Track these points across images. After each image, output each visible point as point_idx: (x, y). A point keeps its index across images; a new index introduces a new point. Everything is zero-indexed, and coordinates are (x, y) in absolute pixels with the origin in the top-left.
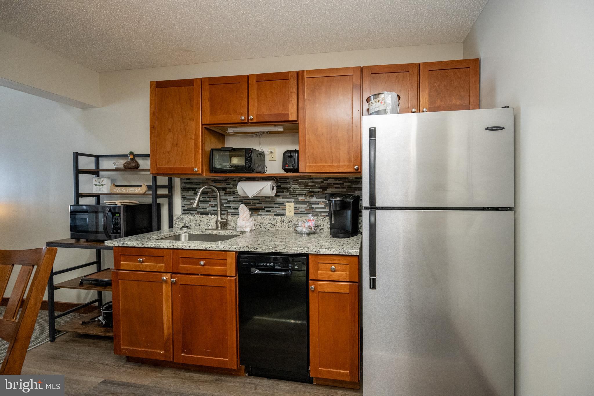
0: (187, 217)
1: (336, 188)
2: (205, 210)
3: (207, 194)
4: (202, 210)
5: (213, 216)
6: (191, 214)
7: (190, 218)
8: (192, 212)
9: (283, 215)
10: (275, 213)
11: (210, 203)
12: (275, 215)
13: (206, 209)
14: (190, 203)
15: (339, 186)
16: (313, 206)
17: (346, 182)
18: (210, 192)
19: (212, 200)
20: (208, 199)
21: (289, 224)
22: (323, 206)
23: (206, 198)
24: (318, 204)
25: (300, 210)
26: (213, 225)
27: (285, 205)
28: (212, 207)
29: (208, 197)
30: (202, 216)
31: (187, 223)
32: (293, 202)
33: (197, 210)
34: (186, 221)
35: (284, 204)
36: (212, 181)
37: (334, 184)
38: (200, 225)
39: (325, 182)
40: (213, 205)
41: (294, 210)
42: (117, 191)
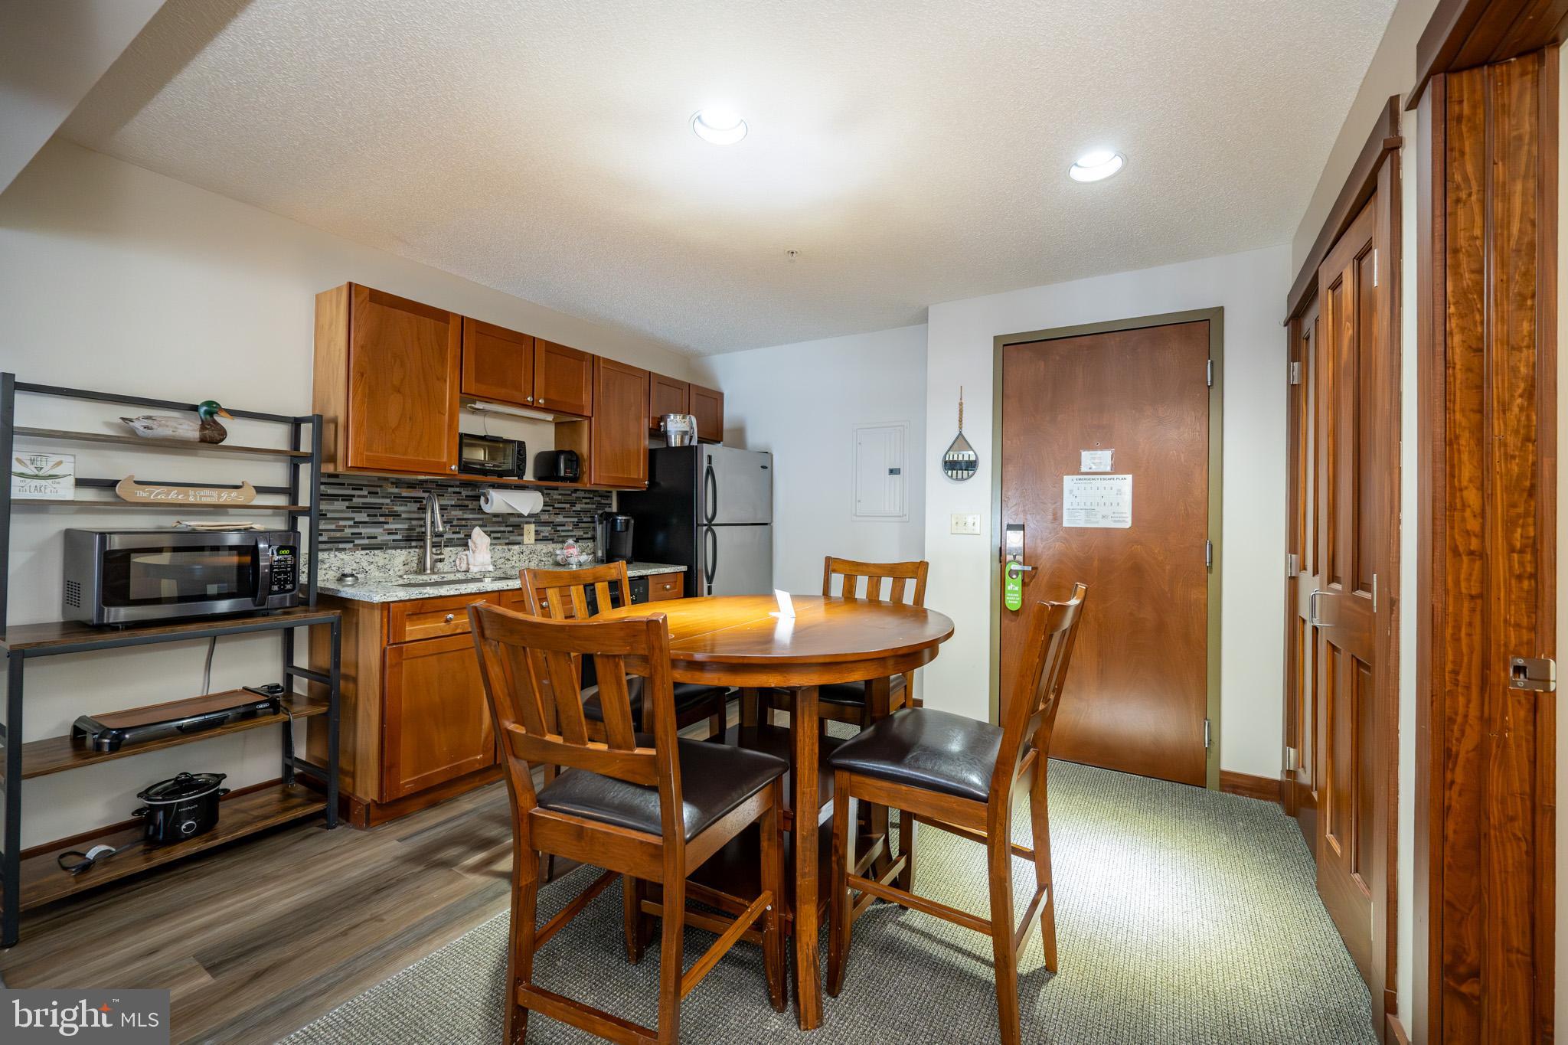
0: (336, 556)
1: (586, 503)
2: (373, 541)
3: (381, 508)
4: (366, 541)
5: (398, 551)
6: (338, 550)
7: (342, 557)
8: (341, 546)
9: (519, 544)
10: (507, 541)
11: (386, 526)
12: (507, 544)
13: (376, 538)
14: (337, 526)
15: (588, 501)
16: (559, 528)
17: (596, 496)
18: (387, 504)
19: (390, 519)
20: (382, 519)
21: (531, 556)
22: (571, 528)
23: (376, 516)
24: (564, 525)
25: (542, 534)
26: (396, 569)
27: (523, 529)
28: (389, 534)
29: (381, 515)
30: (373, 553)
31: (333, 568)
32: (534, 523)
33: (354, 542)
34: (332, 566)
35: (520, 526)
36: (392, 483)
37: (584, 498)
38: (367, 570)
39: (573, 495)
40: (392, 530)
41: (536, 534)
42: (150, 496)
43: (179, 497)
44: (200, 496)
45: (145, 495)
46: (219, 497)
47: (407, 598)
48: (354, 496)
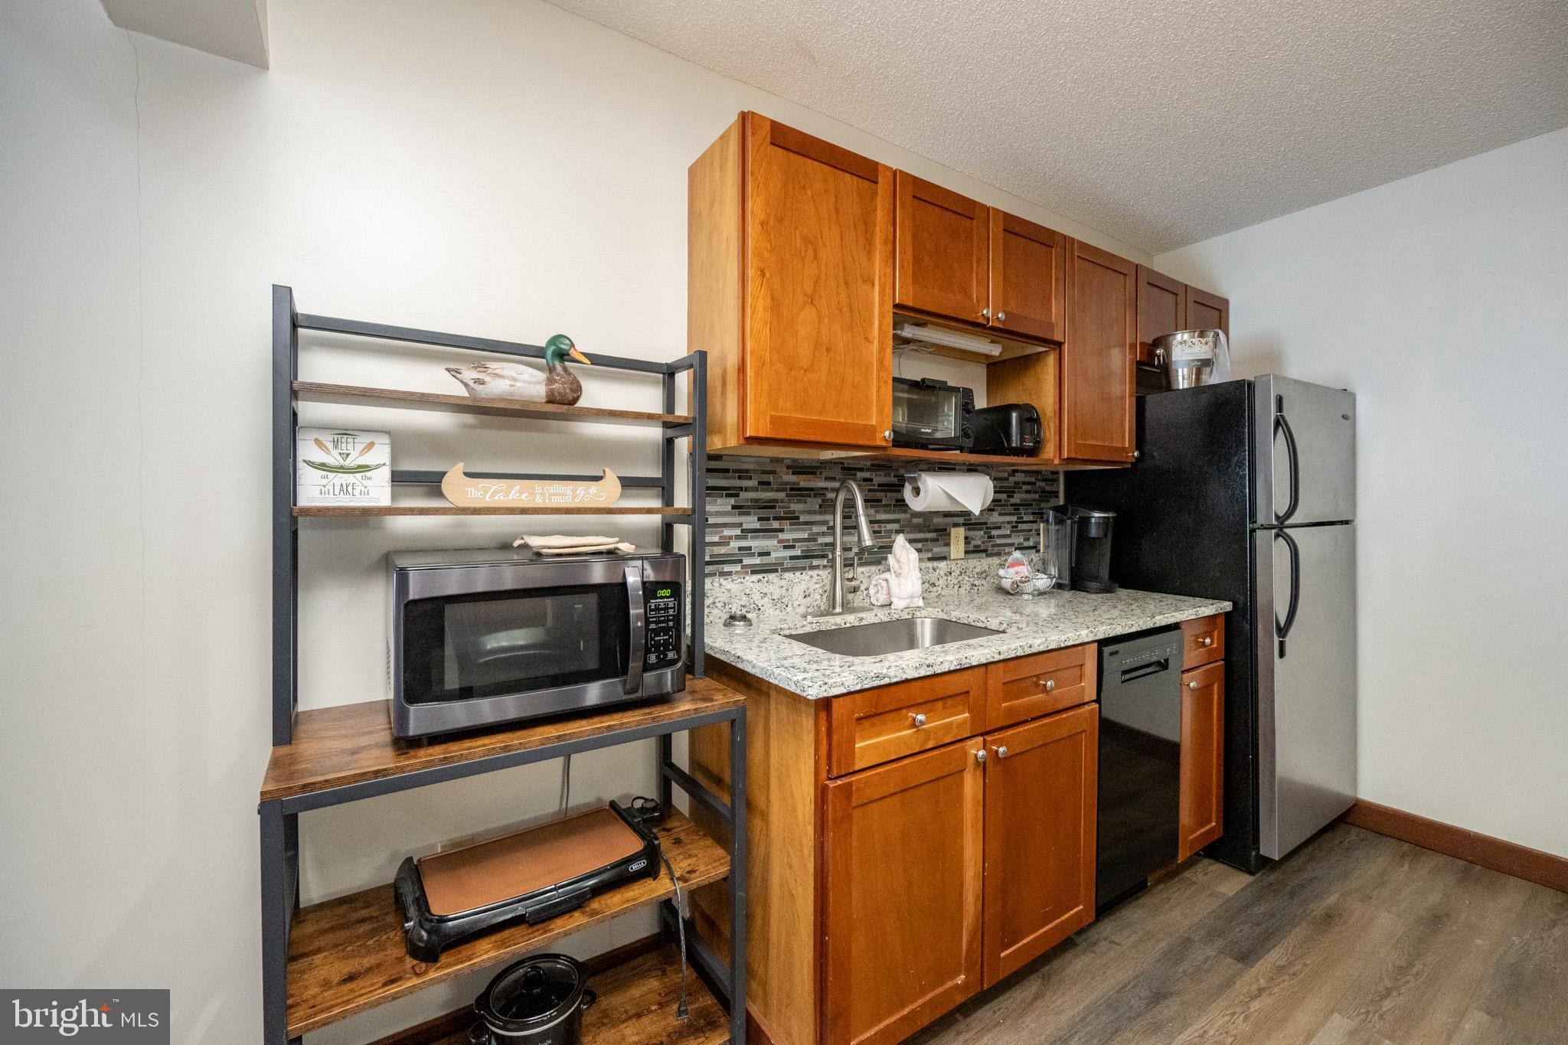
0: (721, 585)
1: (1027, 492)
2: (766, 560)
3: (774, 507)
4: (757, 560)
5: (798, 574)
6: (723, 574)
7: (728, 587)
8: (727, 568)
9: (944, 558)
10: (930, 555)
11: (781, 536)
12: (930, 559)
13: (768, 554)
14: (721, 537)
15: (1029, 487)
16: (994, 532)
17: (1039, 480)
18: (782, 501)
19: (786, 525)
20: (776, 525)
21: (961, 578)
22: (1009, 532)
23: (768, 519)
24: (1000, 528)
25: (974, 543)
26: (796, 603)
27: (949, 534)
28: (785, 547)
29: (775, 519)
30: (766, 579)
31: (718, 605)
32: (964, 525)
33: (741, 561)
34: (717, 601)
35: (945, 530)
36: (788, 467)
37: (1024, 483)
38: (760, 606)
39: (1011, 478)
40: (788, 541)
41: (965, 543)
42: (485, 496)
43: (523, 497)
44: (550, 495)
45: (479, 494)
46: (574, 496)
47: (858, 688)
48: (741, 489)
